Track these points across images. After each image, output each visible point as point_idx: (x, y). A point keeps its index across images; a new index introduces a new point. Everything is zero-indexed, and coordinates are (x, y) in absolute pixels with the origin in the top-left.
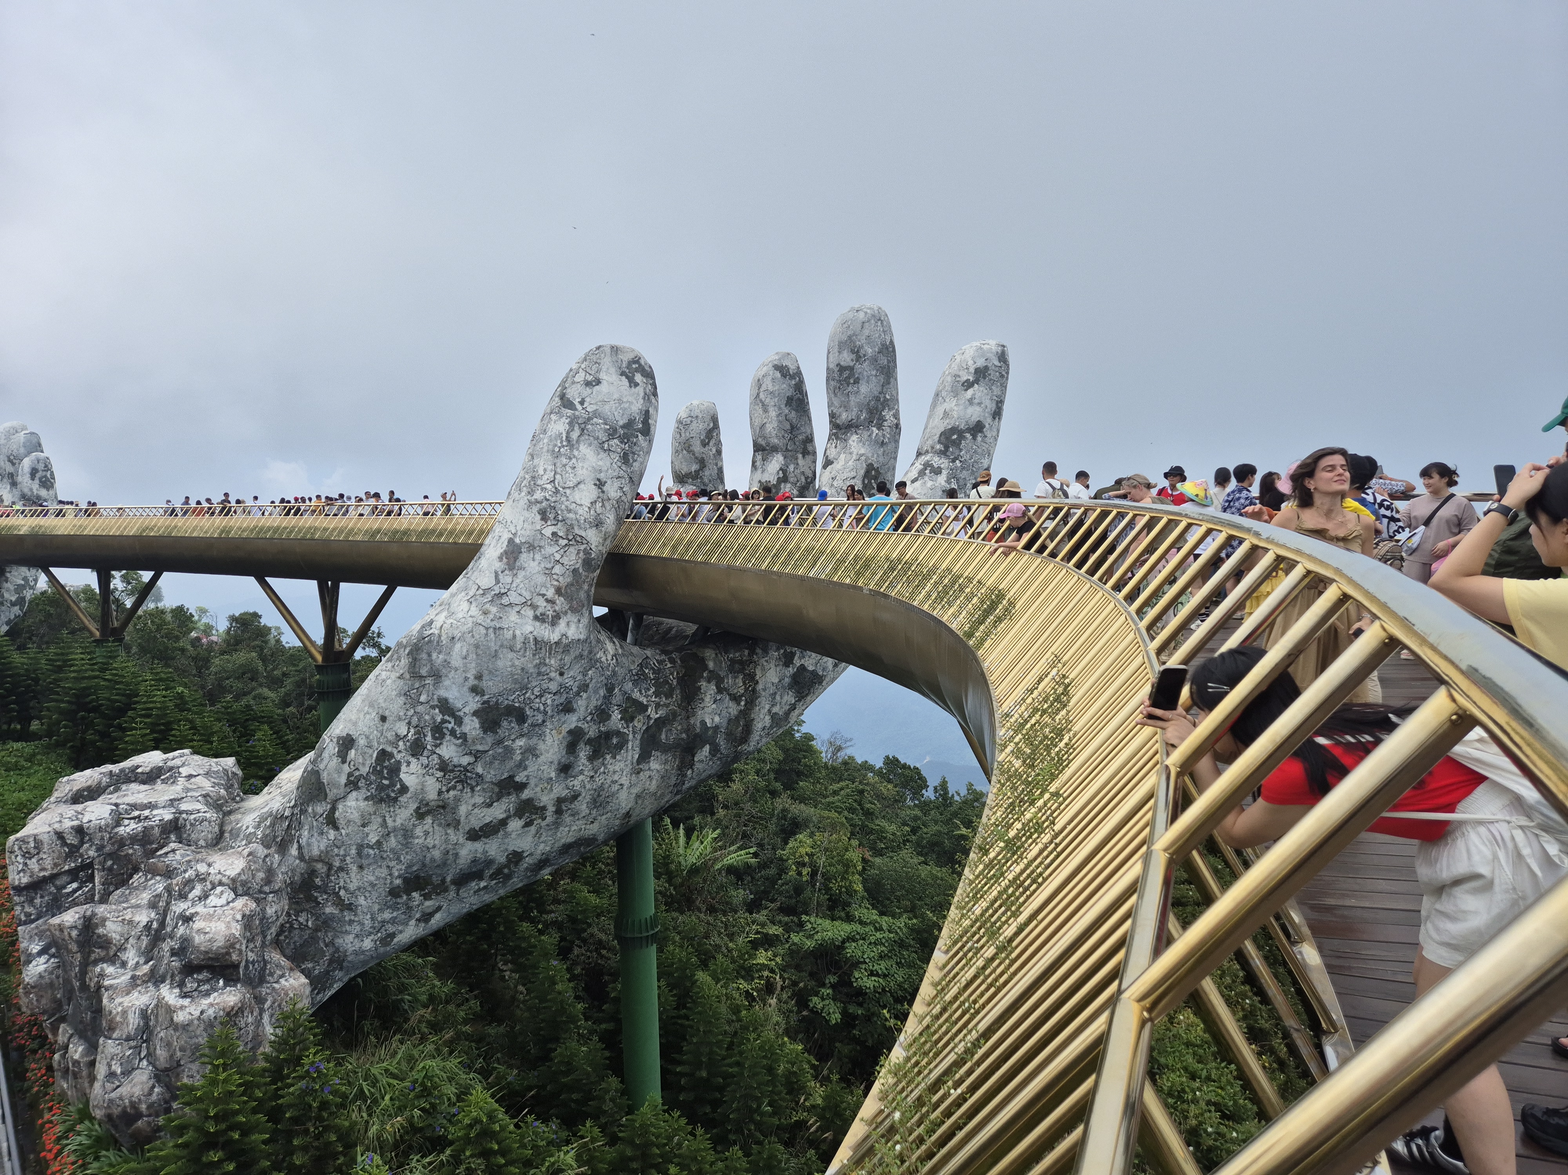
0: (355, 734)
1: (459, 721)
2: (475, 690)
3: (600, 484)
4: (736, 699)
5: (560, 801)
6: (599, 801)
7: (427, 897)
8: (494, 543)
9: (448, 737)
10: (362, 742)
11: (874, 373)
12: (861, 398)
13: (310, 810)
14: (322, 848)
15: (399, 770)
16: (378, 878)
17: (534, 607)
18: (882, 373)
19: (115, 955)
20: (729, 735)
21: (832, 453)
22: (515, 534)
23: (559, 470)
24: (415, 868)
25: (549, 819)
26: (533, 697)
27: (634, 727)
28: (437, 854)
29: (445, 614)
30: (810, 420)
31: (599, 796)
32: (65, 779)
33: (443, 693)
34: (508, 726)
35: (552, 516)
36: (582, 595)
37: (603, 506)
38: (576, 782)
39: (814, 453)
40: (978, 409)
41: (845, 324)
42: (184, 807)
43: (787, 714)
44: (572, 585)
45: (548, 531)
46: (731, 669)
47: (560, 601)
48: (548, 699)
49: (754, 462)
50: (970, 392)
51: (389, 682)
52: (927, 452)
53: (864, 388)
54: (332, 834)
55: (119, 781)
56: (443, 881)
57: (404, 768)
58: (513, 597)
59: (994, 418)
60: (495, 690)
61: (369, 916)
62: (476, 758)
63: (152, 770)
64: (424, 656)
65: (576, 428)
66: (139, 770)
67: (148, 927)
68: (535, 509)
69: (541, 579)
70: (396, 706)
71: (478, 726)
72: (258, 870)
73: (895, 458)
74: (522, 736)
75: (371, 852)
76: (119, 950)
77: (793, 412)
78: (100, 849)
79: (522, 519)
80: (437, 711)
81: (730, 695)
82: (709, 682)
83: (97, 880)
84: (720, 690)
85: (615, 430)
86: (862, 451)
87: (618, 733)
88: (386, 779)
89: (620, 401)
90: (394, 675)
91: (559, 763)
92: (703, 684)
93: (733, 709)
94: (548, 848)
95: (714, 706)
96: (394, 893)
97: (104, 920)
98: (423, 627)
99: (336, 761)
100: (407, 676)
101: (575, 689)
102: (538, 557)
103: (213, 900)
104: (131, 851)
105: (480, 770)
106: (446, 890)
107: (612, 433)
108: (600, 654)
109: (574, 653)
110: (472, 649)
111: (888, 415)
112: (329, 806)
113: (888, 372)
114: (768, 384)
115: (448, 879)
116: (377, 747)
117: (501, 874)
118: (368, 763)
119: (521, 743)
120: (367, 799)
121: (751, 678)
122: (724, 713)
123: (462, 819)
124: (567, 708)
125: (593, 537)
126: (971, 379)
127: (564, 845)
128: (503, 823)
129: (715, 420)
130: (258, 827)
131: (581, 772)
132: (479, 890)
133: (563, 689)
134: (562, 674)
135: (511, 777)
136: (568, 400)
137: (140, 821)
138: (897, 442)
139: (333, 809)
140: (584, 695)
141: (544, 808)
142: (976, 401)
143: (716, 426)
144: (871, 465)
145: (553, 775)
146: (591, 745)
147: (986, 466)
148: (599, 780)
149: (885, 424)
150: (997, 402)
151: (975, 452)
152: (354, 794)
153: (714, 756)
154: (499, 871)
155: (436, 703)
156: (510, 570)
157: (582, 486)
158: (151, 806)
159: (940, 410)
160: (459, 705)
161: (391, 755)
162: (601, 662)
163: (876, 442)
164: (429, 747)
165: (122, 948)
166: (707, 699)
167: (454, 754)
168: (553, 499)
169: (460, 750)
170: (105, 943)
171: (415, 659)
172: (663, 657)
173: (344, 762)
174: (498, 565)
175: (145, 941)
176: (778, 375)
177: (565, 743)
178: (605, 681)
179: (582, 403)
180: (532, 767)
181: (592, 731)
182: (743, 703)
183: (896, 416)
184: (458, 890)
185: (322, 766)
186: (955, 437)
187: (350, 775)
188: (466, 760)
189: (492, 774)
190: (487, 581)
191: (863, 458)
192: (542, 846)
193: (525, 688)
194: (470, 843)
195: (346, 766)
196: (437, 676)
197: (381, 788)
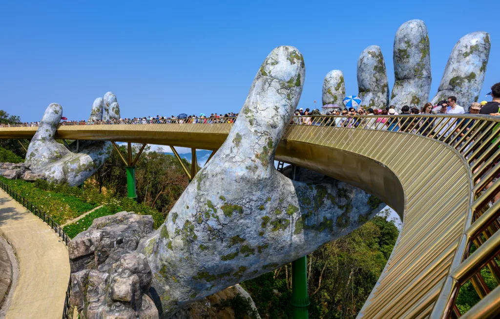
0: (178, 213)
1: (215, 211)
2: (222, 198)
3: (277, 109)
5: (260, 247)
6: (277, 248)
9: (211, 217)
10: (180, 216)
11: (417, 52)
12: (410, 64)
13: (163, 241)
14: (167, 257)
15: (193, 229)
17: (246, 163)
18: (422, 52)
19: (96, 290)
21: (396, 91)
22: (239, 131)
23: (259, 103)
24: (202, 269)
25: (256, 254)
26: (246, 202)
27: (292, 217)
28: (210, 264)
29: (211, 165)
32: (96, 219)
33: (209, 198)
34: (235, 214)
36: (268, 158)
37: (277, 118)
38: (266, 240)
40: (472, 66)
42: (125, 234)
44: (263, 153)
45: (253, 130)
47: (257, 160)
48: (253, 203)
50: (468, 58)
51: (190, 192)
52: (443, 89)
53: (412, 60)
54: (171, 252)
55: (111, 222)
56: (214, 275)
57: (195, 229)
58: (237, 159)
59: (481, 71)
60: (230, 198)
62: (223, 227)
63: (121, 219)
64: (202, 182)
65: (267, 84)
66: (117, 218)
67: (106, 281)
68: (248, 119)
69: (249, 151)
70: (192, 203)
71: (223, 213)
74: (242, 218)
77: (377, 74)
78: (96, 248)
79: (243, 124)
80: (207, 206)
81: (338, 205)
82: (328, 199)
83: (95, 259)
84: (333, 203)
86: (411, 90)
87: (285, 220)
88: (189, 232)
89: (287, 71)
90: (192, 190)
91: (258, 232)
92: (325, 200)
94: (257, 267)
95: (330, 210)
96: (194, 278)
97: (93, 276)
99: (172, 223)
100: (196, 190)
101: (265, 200)
102: (248, 141)
103: (123, 275)
104: (106, 250)
106: (215, 279)
107: (283, 85)
109: (264, 184)
111: (425, 73)
112: (169, 241)
113: (425, 51)
114: (365, 60)
115: (216, 275)
116: (185, 218)
118: (182, 225)
119: (242, 222)
120: (182, 239)
121: (348, 198)
122: (335, 214)
124: (262, 209)
125: (273, 132)
126: (468, 52)
127: (264, 266)
128: (236, 254)
130: (150, 245)
131: (269, 236)
132: (229, 280)
133: (260, 199)
135: (238, 236)
136: (264, 72)
139: (171, 242)
140: (269, 202)
141: (253, 250)
142: (471, 63)
144: (415, 96)
145: (256, 236)
146: (273, 225)
149: (423, 76)
150: (483, 63)
151: (470, 88)
152: (178, 236)
155: (206, 203)
156: (237, 146)
157: (268, 109)
159: (451, 68)
160: (215, 204)
161: (191, 223)
163: (418, 85)
164: (204, 221)
165: (98, 287)
166: (327, 207)
167: (214, 224)
168: (256, 116)
169: (216, 222)
170: (92, 284)
174: (233, 145)
175: (104, 286)
176: (370, 56)
177: (261, 223)
178: (279, 197)
180: (247, 232)
181: (274, 218)
182: (344, 210)
183: (429, 72)
184: (220, 279)
185: (167, 225)
186: (458, 81)
187: (176, 229)
188: (220, 227)
190: (228, 152)
191: (411, 93)
193: (242, 198)
194: (223, 261)
195: (175, 225)
196: (207, 191)
197: (187, 236)
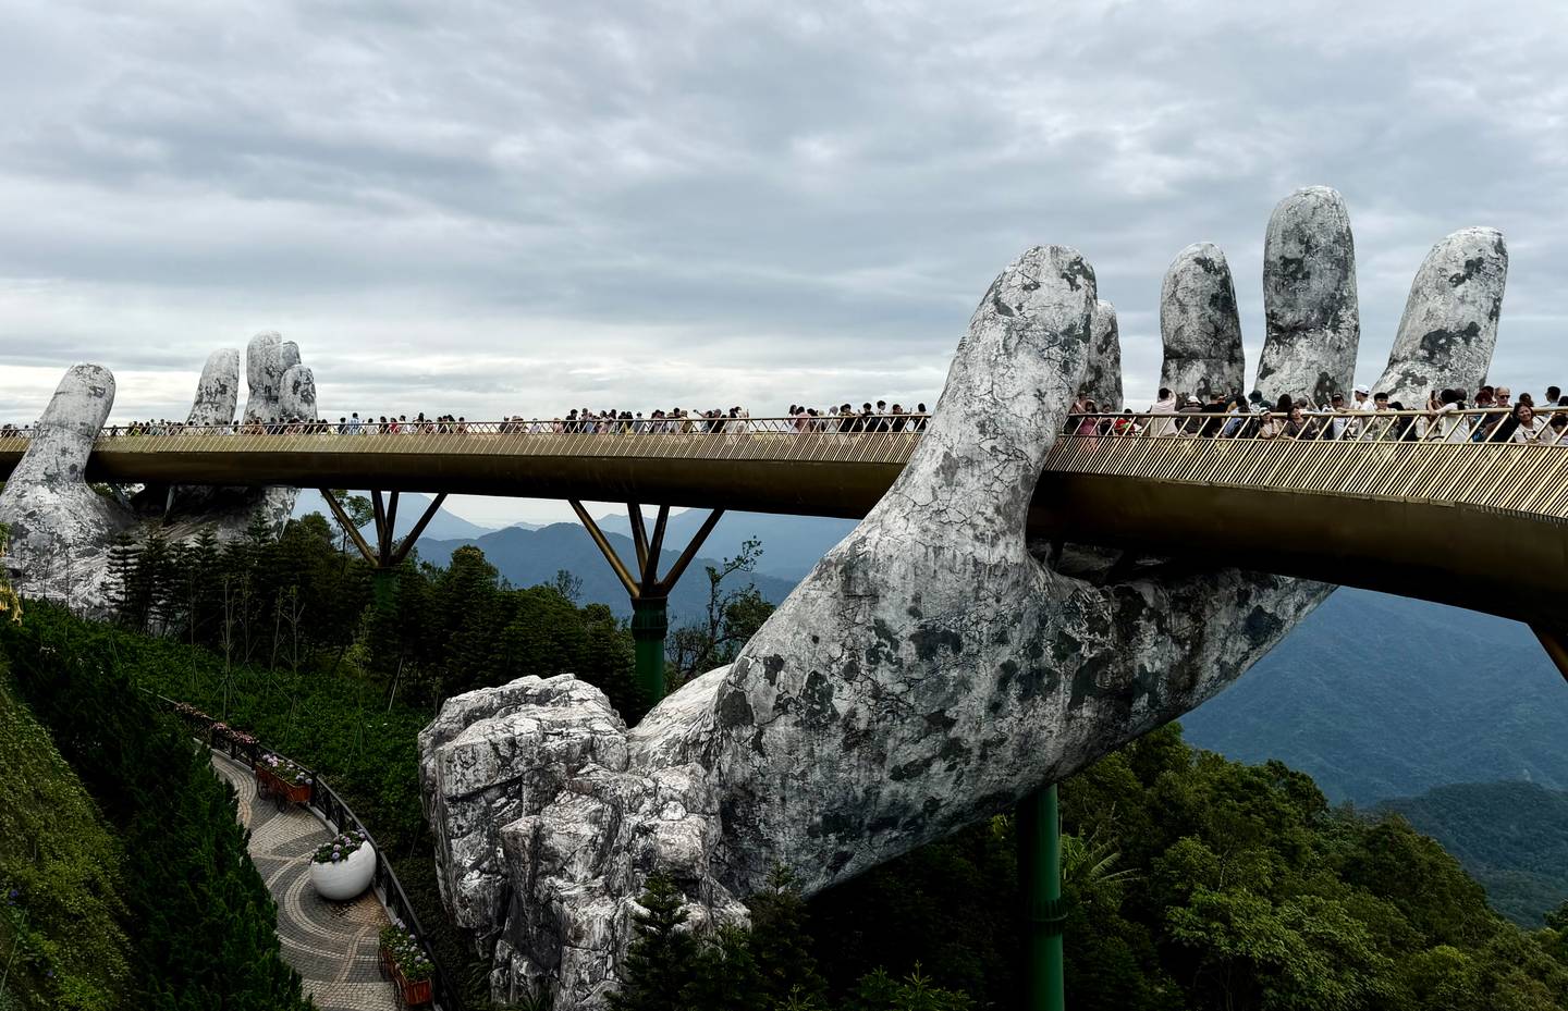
0: (784, 655)
1: (896, 645)
2: (912, 613)
3: (1040, 395)
4: (1179, 642)
5: (986, 744)
6: (1027, 746)
7: (841, 841)
8: (927, 457)
9: (883, 662)
10: (792, 663)
11: (1328, 266)
12: (1310, 296)
13: (734, 733)
14: (747, 776)
15: (830, 695)
16: (799, 813)
17: (974, 526)
18: (1338, 265)
19: (562, 868)
20: (1171, 683)
21: (1273, 360)
22: (951, 448)
23: (996, 381)
24: (836, 805)
25: (974, 764)
26: (969, 624)
27: (1066, 667)
28: (860, 792)
29: (878, 531)
30: (1238, 322)
31: (1026, 742)
32: (454, 699)
33: (880, 615)
34: (944, 654)
35: (991, 429)
36: (1021, 516)
37: (1044, 418)
38: (1005, 724)
39: (1242, 360)
40: (1472, 308)
41: (1292, 211)
42: (596, 729)
43: (1238, 664)
44: (1011, 503)
45: (987, 446)
46: (1174, 608)
47: (999, 520)
48: (985, 627)
49: (1165, 372)
50: (1460, 289)
51: (820, 601)
52: (1406, 359)
53: (1316, 284)
54: (758, 760)
55: (515, 702)
56: (861, 823)
57: (835, 692)
58: (953, 515)
59: (1491, 319)
60: (932, 613)
61: (785, 856)
62: (910, 686)
63: (541, 694)
64: (860, 574)
65: (1014, 335)
66: (529, 692)
67: (593, 842)
68: (973, 421)
69: (980, 496)
70: (829, 626)
71: (914, 651)
72: (700, 790)
73: (1354, 367)
74: (956, 666)
75: (795, 783)
76: (565, 863)
77: (1219, 313)
78: (530, 762)
79: (958, 432)
80: (873, 633)
81: (1173, 637)
82: (1149, 620)
83: (525, 796)
84: (1161, 631)
85: (1056, 337)
86: (1314, 358)
87: (1050, 672)
88: (817, 703)
89: (1061, 305)
90: (826, 594)
91: (990, 700)
92: (1142, 623)
93: (1177, 654)
94: (965, 799)
95: (1155, 649)
96: (813, 832)
97: (552, 832)
98: (854, 544)
99: (763, 682)
100: (841, 595)
101: (1010, 618)
102: (976, 472)
103: (668, 814)
104: (556, 768)
105: (911, 700)
106: (860, 836)
107: (1053, 339)
108: (1034, 582)
109: (1012, 577)
110: (911, 569)
111: (1344, 314)
112: (756, 730)
113: (1344, 266)
114: (1188, 280)
115: (866, 822)
116: (809, 670)
117: (915, 825)
118: (798, 686)
119: (956, 674)
120: (796, 724)
121: (1197, 618)
122: (1165, 658)
123: (889, 754)
124: (1001, 639)
125: (1033, 452)
126: (1462, 274)
127: (982, 797)
128: (928, 763)
129: (1113, 322)
130: (667, 752)
131: (1010, 713)
132: (891, 840)
133: (998, 618)
134: (998, 601)
135: (942, 711)
136: (1004, 305)
137: (563, 737)
138: (1355, 346)
139: (761, 733)
140: (1019, 626)
141: (969, 751)
142: (1469, 299)
143: (1114, 330)
144: (1325, 374)
145: (982, 713)
146: (1022, 683)
147: (1481, 376)
148: (1028, 723)
149: (1342, 325)
150: (1495, 301)
151: (1469, 359)
152: (783, 718)
153: (1153, 707)
154: (913, 821)
155: (873, 624)
156: (948, 486)
157: (1020, 397)
158: (566, 724)
159: (1422, 310)
160: (896, 628)
161: (823, 679)
162: (1034, 591)
163: (1331, 346)
164: (863, 672)
165: (569, 862)
166: (1147, 640)
167: (888, 681)
168: (993, 411)
169: (895, 677)
170: (552, 855)
171: (849, 578)
172: (1094, 590)
173: (772, 683)
174: (934, 480)
175: (592, 856)
176: (1200, 269)
177: (997, 678)
178: (1038, 612)
179: (1020, 308)
180: (963, 703)
181: (1024, 667)
182: (1187, 648)
183: (1354, 316)
184: (871, 837)
185: (748, 688)
186: (1443, 341)
187: (779, 697)
188: (899, 688)
189: (923, 707)
190: (923, 497)
191: (1315, 366)
192: (960, 796)
193: (962, 613)
194: (893, 782)
195: (774, 688)
196: (874, 597)
197: (812, 713)
